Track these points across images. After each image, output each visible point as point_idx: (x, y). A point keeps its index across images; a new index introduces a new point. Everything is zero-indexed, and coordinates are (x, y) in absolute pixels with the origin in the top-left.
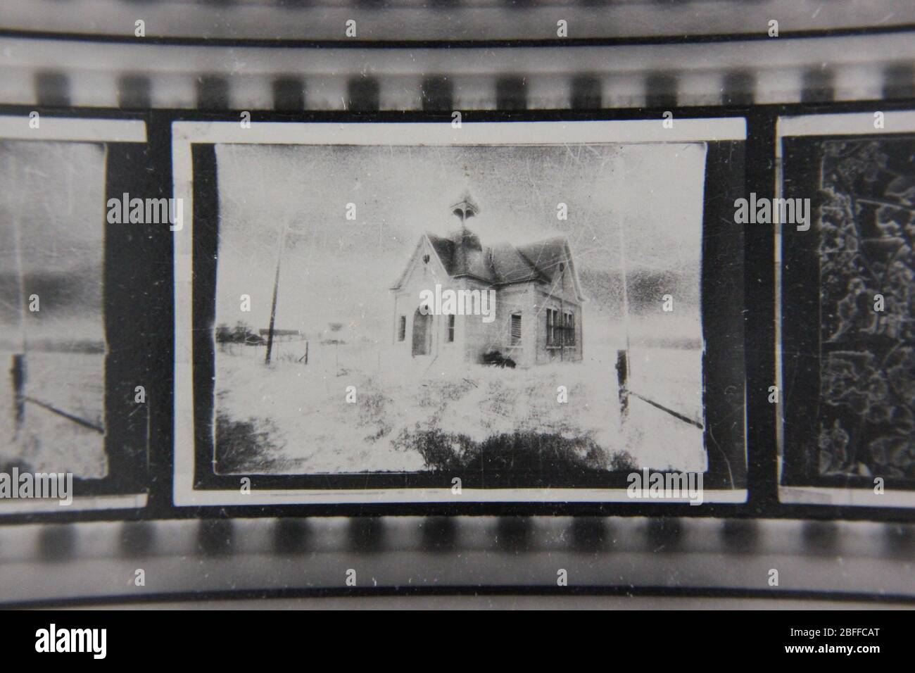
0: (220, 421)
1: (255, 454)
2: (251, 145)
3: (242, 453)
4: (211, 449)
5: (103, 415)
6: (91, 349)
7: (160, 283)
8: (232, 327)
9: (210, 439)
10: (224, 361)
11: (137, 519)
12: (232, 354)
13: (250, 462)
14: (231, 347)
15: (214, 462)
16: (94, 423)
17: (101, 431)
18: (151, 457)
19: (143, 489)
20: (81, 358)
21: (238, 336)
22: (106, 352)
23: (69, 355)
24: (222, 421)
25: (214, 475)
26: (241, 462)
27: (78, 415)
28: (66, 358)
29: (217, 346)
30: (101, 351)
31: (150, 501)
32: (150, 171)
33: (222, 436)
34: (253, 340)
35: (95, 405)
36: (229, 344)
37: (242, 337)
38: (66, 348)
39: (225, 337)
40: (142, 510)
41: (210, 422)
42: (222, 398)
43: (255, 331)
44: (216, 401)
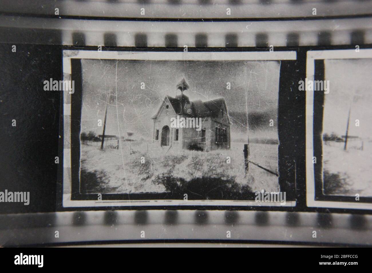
0: (325, 173)
1: (340, 187)
2: (340, 59)
3: (335, 187)
4: (321, 184)
5: (278, 169)
6: (273, 142)
7: (300, 116)
8: (329, 135)
9: (321, 180)
10: (326, 148)
11: (293, 211)
12: (330, 145)
13: (339, 190)
14: (329, 143)
15: (323, 189)
16: (275, 172)
17: (277, 175)
18: (297, 187)
19: (294, 199)
20: (269, 146)
21: (332, 138)
22: (279, 144)
23: (265, 145)
24: (326, 173)
25: (323, 195)
26: (335, 190)
27: (268, 168)
28: (264, 146)
29: (323, 142)
30: (277, 143)
31: (297, 204)
32: (297, 71)
33: (326, 179)
34: (339, 140)
35: (275, 165)
36: (328, 142)
37: (334, 138)
38: (263, 142)
39: (327, 139)
40: (294, 207)
41: (321, 173)
42: (326, 163)
43: (340, 136)
44: (323, 164)
